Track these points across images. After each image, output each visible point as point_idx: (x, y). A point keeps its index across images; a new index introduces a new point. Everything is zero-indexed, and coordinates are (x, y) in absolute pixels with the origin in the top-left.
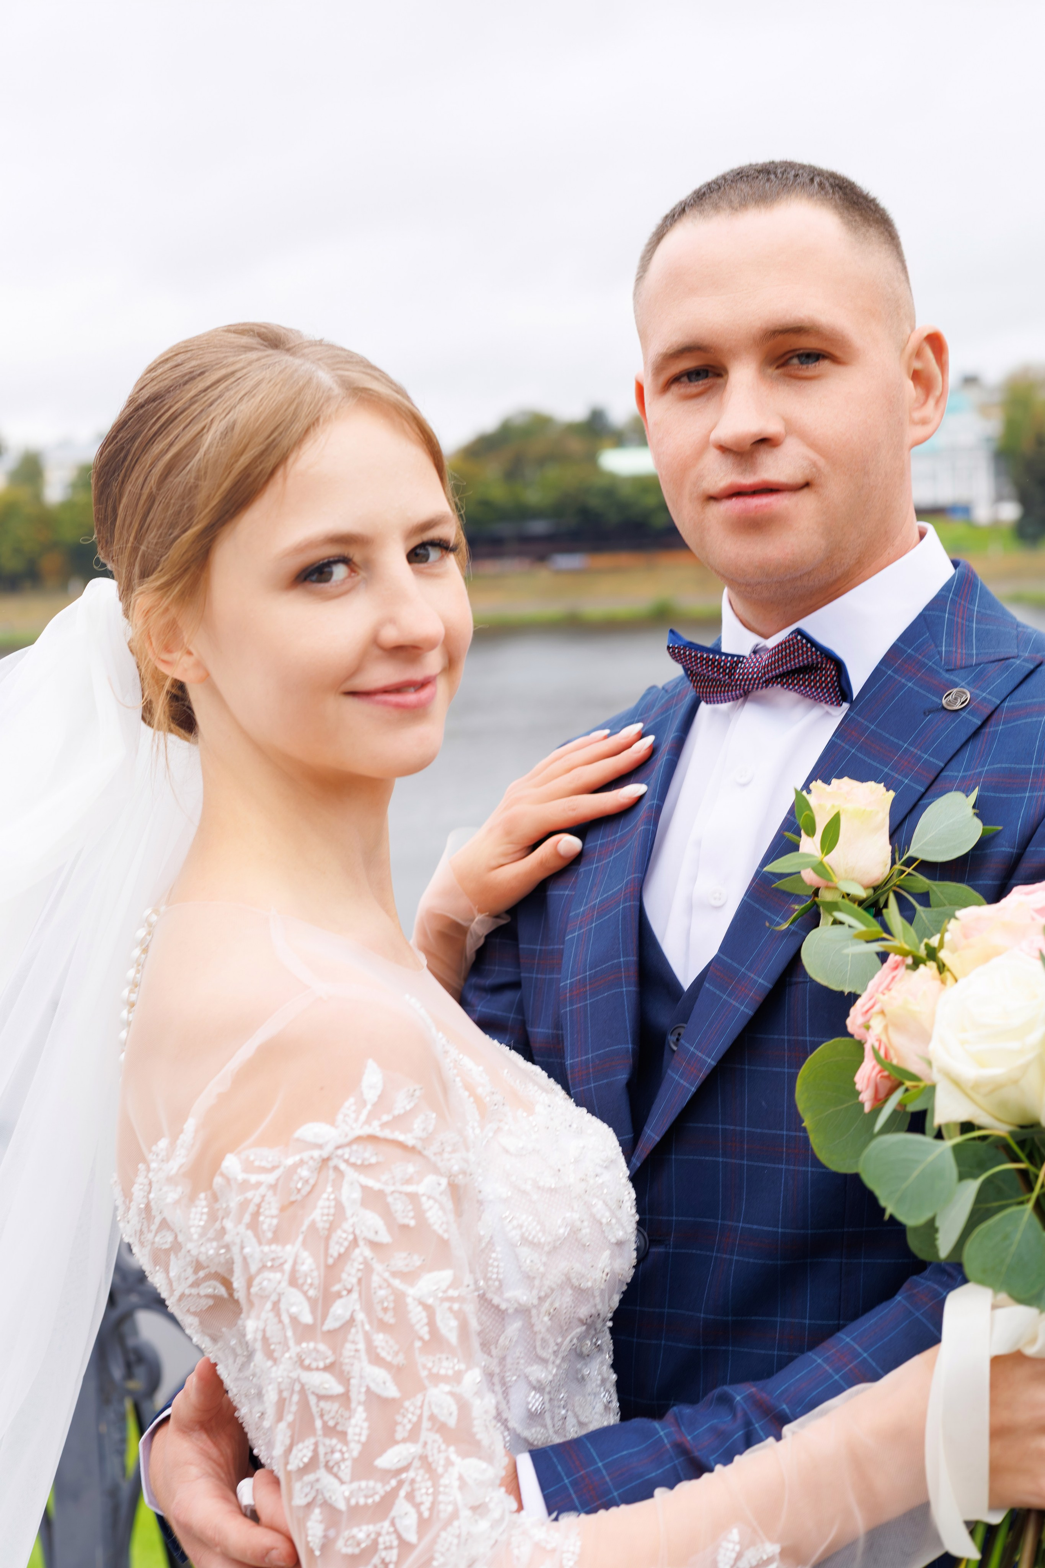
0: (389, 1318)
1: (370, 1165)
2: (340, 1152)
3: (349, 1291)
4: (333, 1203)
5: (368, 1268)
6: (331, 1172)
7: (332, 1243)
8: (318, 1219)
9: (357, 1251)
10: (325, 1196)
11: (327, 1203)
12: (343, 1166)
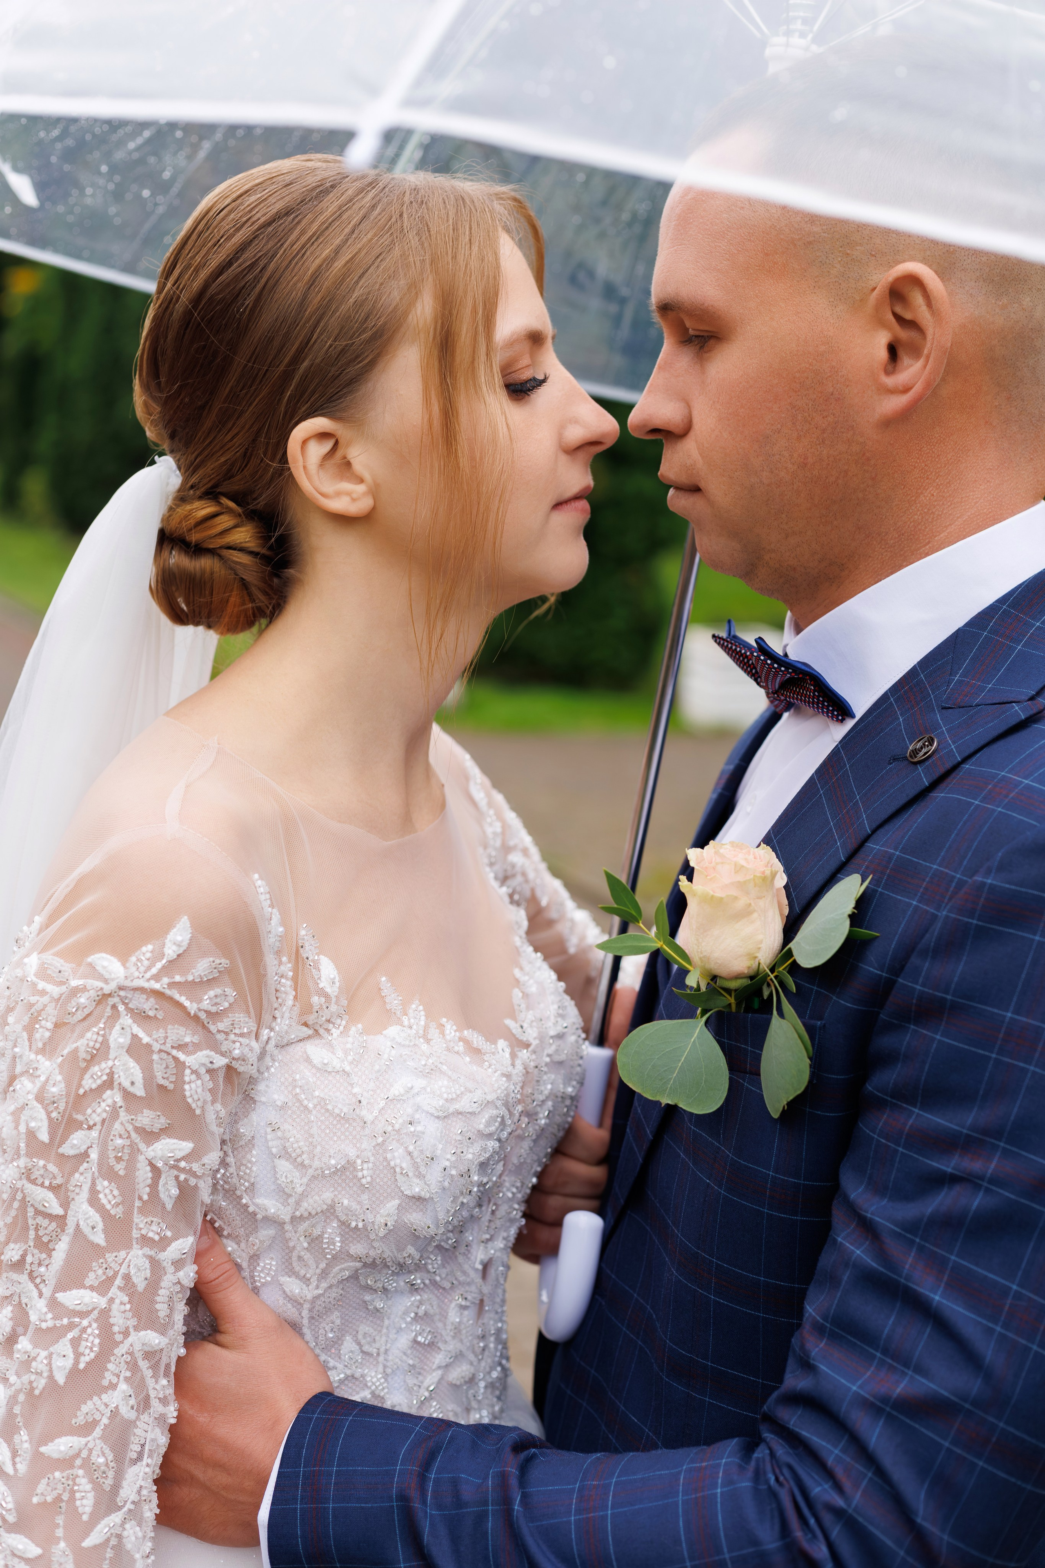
0: (120, 1168)
1: (148, 1017)
2: (122, 993)
3: (90, 1128)
4: (100, 1039)
5: (114, 1113)
6: (109, 1009)
7: (87, 1076)
8: (82, 1049)
9: (109, 1092)
10: (95, 1030)
11: (95, 1037)
12: (121, 1008)
